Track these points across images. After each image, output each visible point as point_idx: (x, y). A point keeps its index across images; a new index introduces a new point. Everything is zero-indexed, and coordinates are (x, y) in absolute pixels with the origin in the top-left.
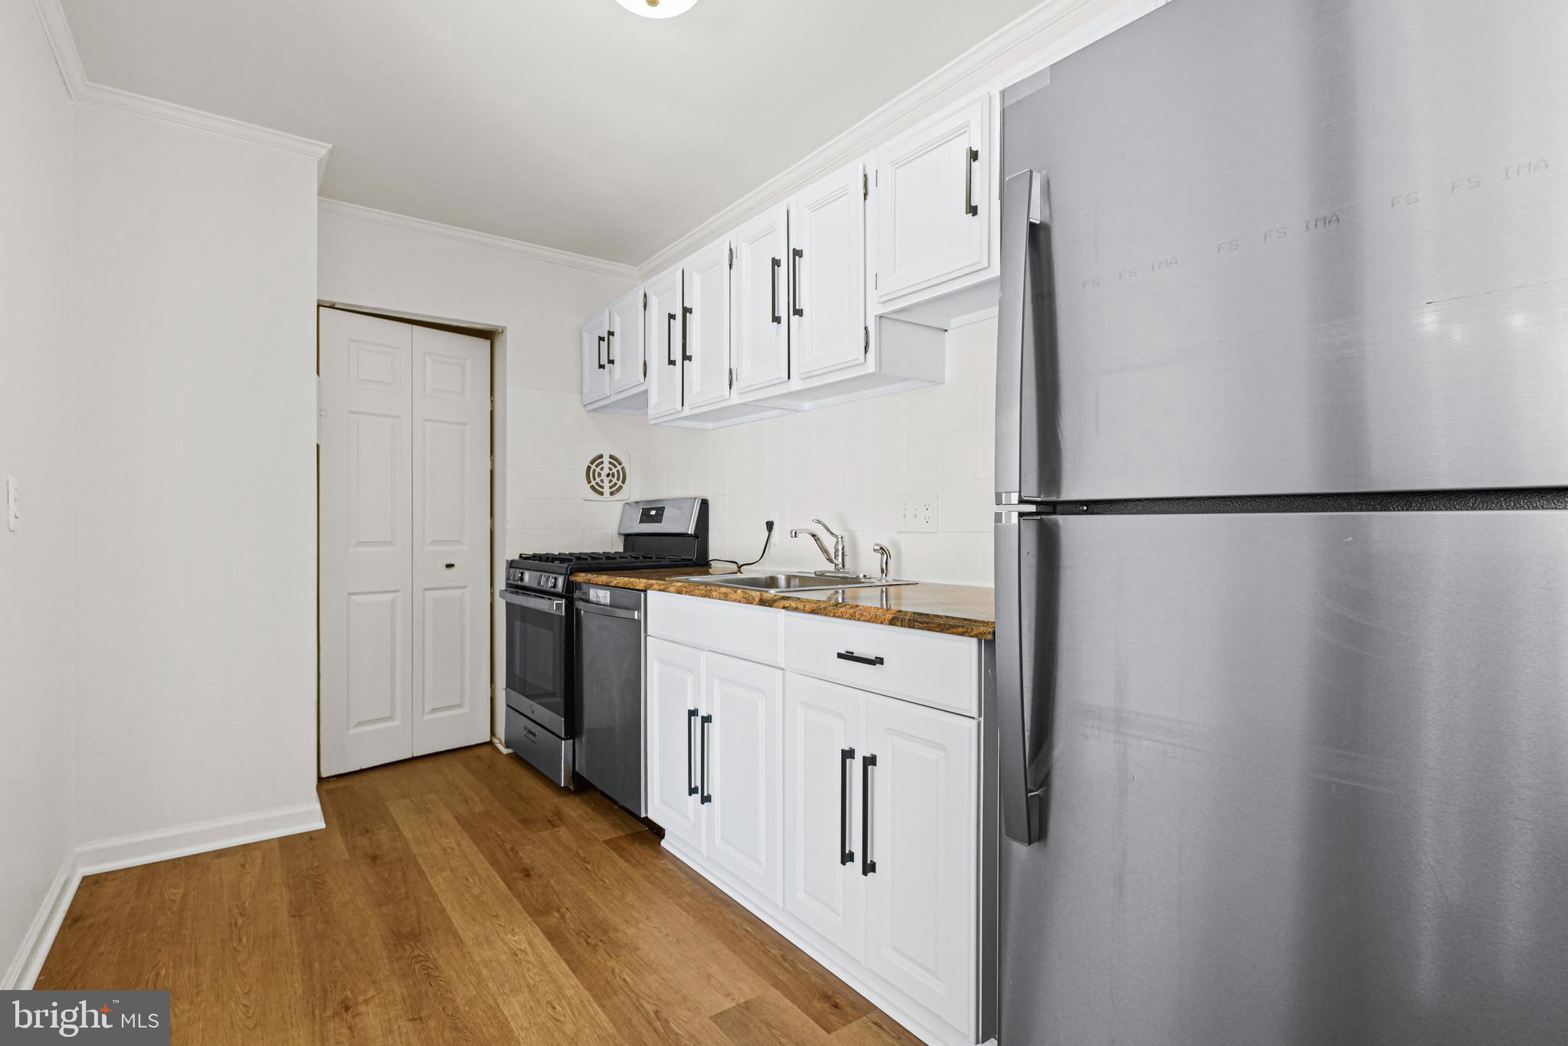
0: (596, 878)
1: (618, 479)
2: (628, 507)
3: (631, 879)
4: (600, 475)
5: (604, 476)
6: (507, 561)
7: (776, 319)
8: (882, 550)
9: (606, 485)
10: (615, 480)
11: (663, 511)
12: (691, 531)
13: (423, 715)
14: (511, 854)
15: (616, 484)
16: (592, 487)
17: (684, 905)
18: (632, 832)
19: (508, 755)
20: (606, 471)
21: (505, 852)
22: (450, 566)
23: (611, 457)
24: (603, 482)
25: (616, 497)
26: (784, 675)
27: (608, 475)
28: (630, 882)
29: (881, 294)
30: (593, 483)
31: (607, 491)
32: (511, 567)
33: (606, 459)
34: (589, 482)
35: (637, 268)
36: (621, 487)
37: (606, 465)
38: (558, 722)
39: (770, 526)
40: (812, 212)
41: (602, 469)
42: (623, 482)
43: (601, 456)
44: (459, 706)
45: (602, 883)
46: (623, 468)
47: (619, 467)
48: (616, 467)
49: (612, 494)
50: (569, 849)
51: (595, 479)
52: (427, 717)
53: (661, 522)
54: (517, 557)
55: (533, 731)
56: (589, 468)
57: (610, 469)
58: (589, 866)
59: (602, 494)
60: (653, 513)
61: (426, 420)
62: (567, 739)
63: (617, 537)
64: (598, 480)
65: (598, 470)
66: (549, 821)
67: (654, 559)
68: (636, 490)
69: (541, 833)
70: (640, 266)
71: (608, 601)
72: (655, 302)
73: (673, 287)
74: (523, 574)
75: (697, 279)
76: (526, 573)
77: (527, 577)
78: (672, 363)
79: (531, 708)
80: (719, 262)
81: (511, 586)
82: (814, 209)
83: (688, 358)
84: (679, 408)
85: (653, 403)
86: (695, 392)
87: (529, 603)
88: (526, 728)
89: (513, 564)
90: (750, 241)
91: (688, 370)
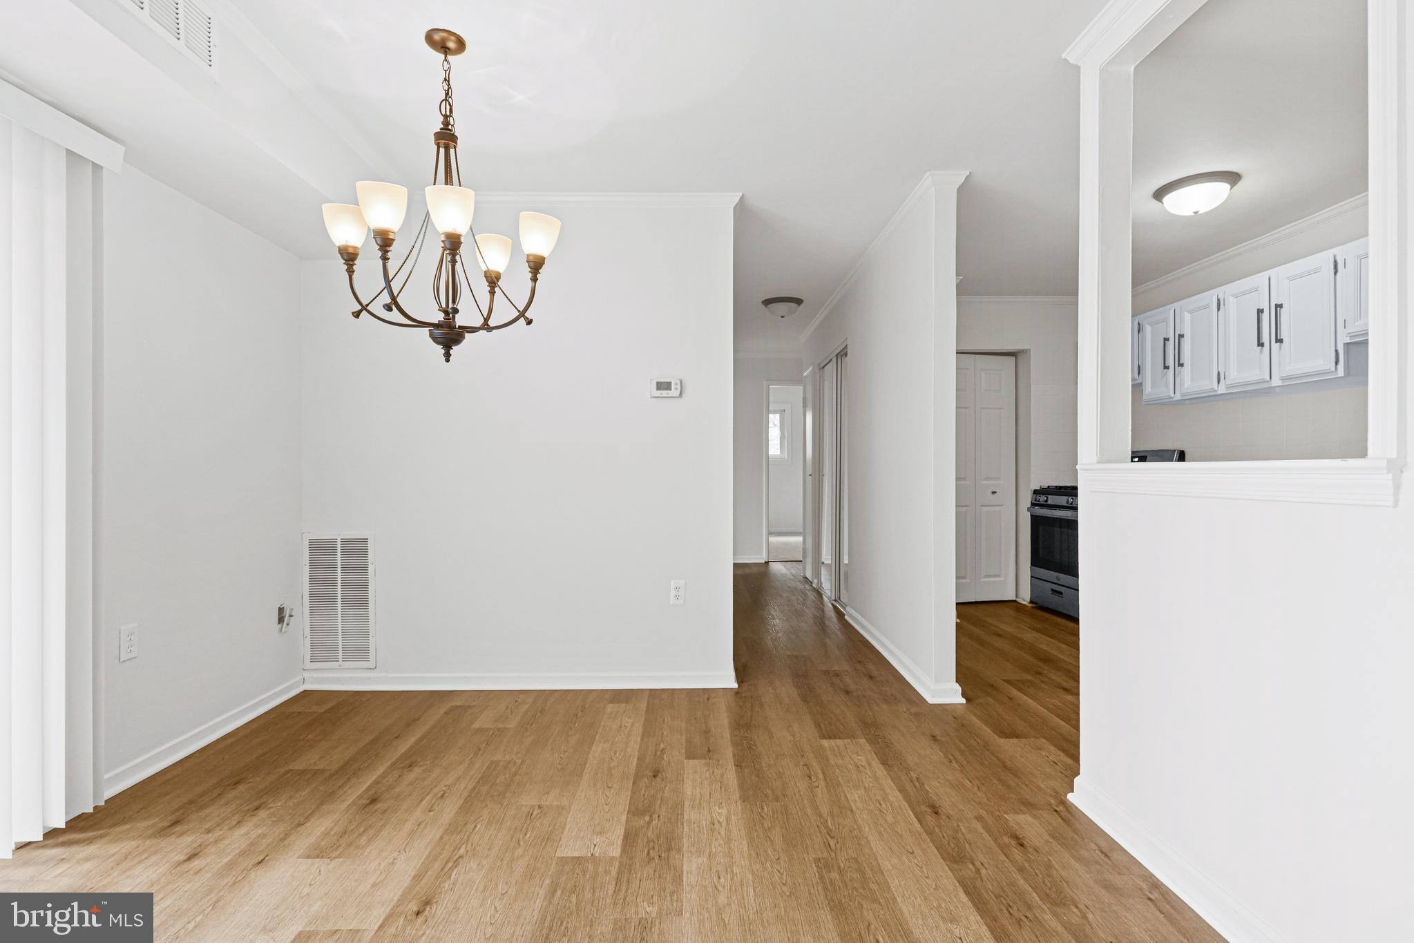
6: (1032, 491)
7: (1261, 344)
11: (1145, 457)
22: (994, 493)
29: (1349, 332)
55: (1059, 591)
72: (1148, 329)
73: (1166, 321)
74: (1047, 498)
75: (1187, 316)
76: (1049, 496)
77: (1042, 499)
78: (1166, 367)
79: (1057, 577)
80: (1207, 307)
81: (1033, 505)
82: (1291, 279)
83: (1181, 365)
84: (1172, 395)
85: (1147, 392)
86: (1186, 385)
87: (1054, 514)
88: (1052, 590)
89: (1036, 492)
90: (1236, 296)
91: (1180, 372)
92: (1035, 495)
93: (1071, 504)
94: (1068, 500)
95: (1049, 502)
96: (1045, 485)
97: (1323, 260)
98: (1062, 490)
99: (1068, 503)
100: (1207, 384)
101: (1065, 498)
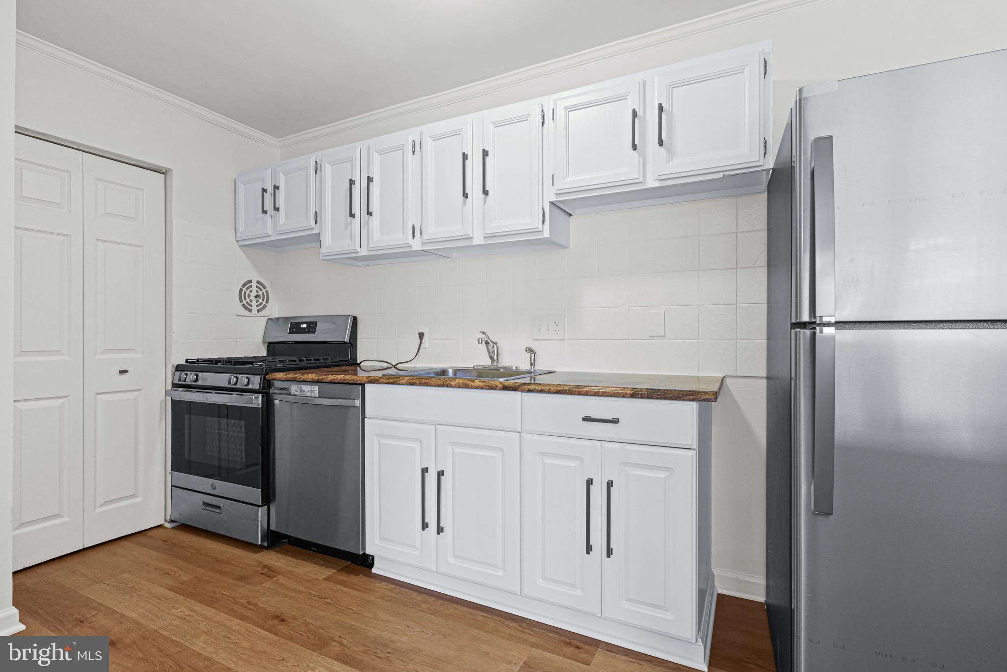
0: (343, 608)
1: (263, 300)
2: (270, 321)
3: (371, 602)
4: (249, 296)
5: (252, 297)
6: (173, 365)
7: (465, 195)
8: (530, 350)
9: (254, 304)
10: (261, 301)
11: (316, 324)
12: (346, 339)
13: (95, 509)
14: (251, 607)
15: (261, 303)
16: (244, 306)
17: (426, 610)
18: (341, 568)
19: (173, 528)
20: (254, 294)
21: (245, 607)
22: (123, 372)
23: (258, 282)
24: (252, 302)
25: (262, 313)
26: (520, 435)
27: (257, 296)
28: (372, 604)
29: (558, 189)
30: (244, 302)
31: (254, 309)
32: (176, 370)
33: (254, 284)
34: (241, 301)
35: (278, 140)
36: (265, 306)
37: (254, 289)
38: (255, 494)
39: (421, 335)
40: (495, 127)
41: (251, 291)
42: (267, 302)
43: (250, 281)
44: (134, 496)
45: (351, 611)
46: (267, 292)
47: (264, 291)
48: (261, 290)
49: (258, 311)
50: (300, 592)
51: (245, 299)
52: (97, 511)
53: (314, 333)
54: (183, 362)
55: (218, 504)
56: (241, 290)
57: (257, 292)
58: (329, 601)
59: (251, 311)
60: (304, 326)
61: (98, 240)
62: (263, 506)
63: (262, 345)
64: (248, 300)
65: (248, 292)
66: (262, 574)
67: (321, 361)
68: (275, 309)
69: (263, 585)
70: (281, 139)
71: (316, 394)
72: (328, 169)
73: (351, 160)
74: (197, 376)
75: (376, 157)
76: (200, 374)
77: (191, 377)
78: (352, 215)
79: (212, 485)
80: (401, 148)
81: (175, 385)
82: (497, 125)
83: (370, 214)
84: (358, 249)
85: (327, 244)
86: (375, 239)
87: (209, 399)
88: (204, 503)
89: (179, 368)
90: (435, 139)
91: (368, 223)
92: (178, 373)
93: (236, 384)
94: (230, 380)
95: (200, 383)
96: (194, 357)
97: (531, 107)
98: (220, 365)
99: (229, 382)
100: (399, 238)
101: (226, 376)
